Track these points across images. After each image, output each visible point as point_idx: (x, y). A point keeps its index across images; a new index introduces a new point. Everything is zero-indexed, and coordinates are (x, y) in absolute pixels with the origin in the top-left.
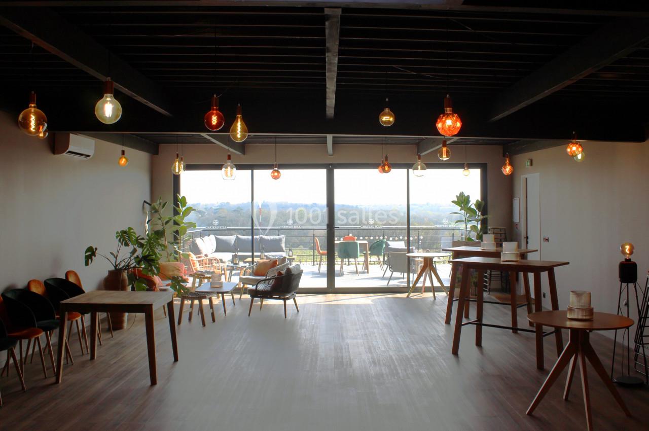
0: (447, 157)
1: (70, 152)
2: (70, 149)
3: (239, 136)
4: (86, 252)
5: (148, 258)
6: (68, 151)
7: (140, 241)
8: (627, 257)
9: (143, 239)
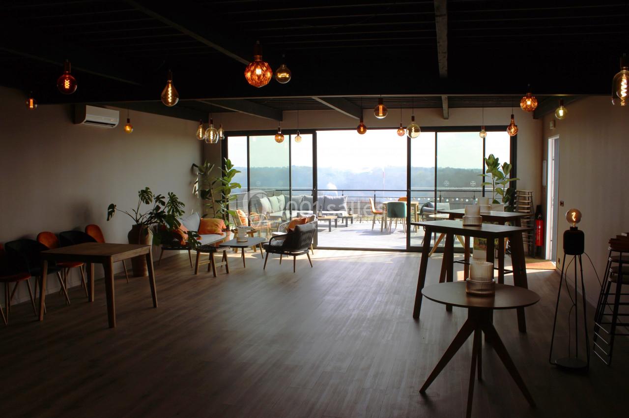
0: (383, 115)
1: (87, 121)
2: (87, 118)
3: (170, 100)
4: (108, 210)
5: (161, 215)
6: (85, 120)
7: (161, 199)
8: (573, 225)
9: (163, 197)
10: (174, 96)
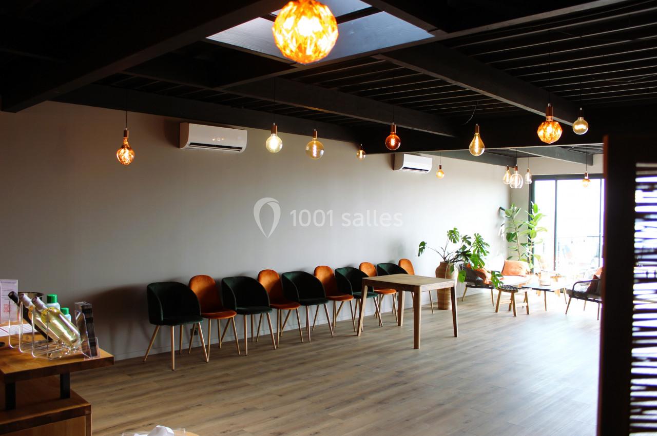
2: (404, 165)
3: (477, 151)
4: (420, 246)
5: (467, 254)
6: (403, 167)
7: (468, 239)
10: (481, 147)
